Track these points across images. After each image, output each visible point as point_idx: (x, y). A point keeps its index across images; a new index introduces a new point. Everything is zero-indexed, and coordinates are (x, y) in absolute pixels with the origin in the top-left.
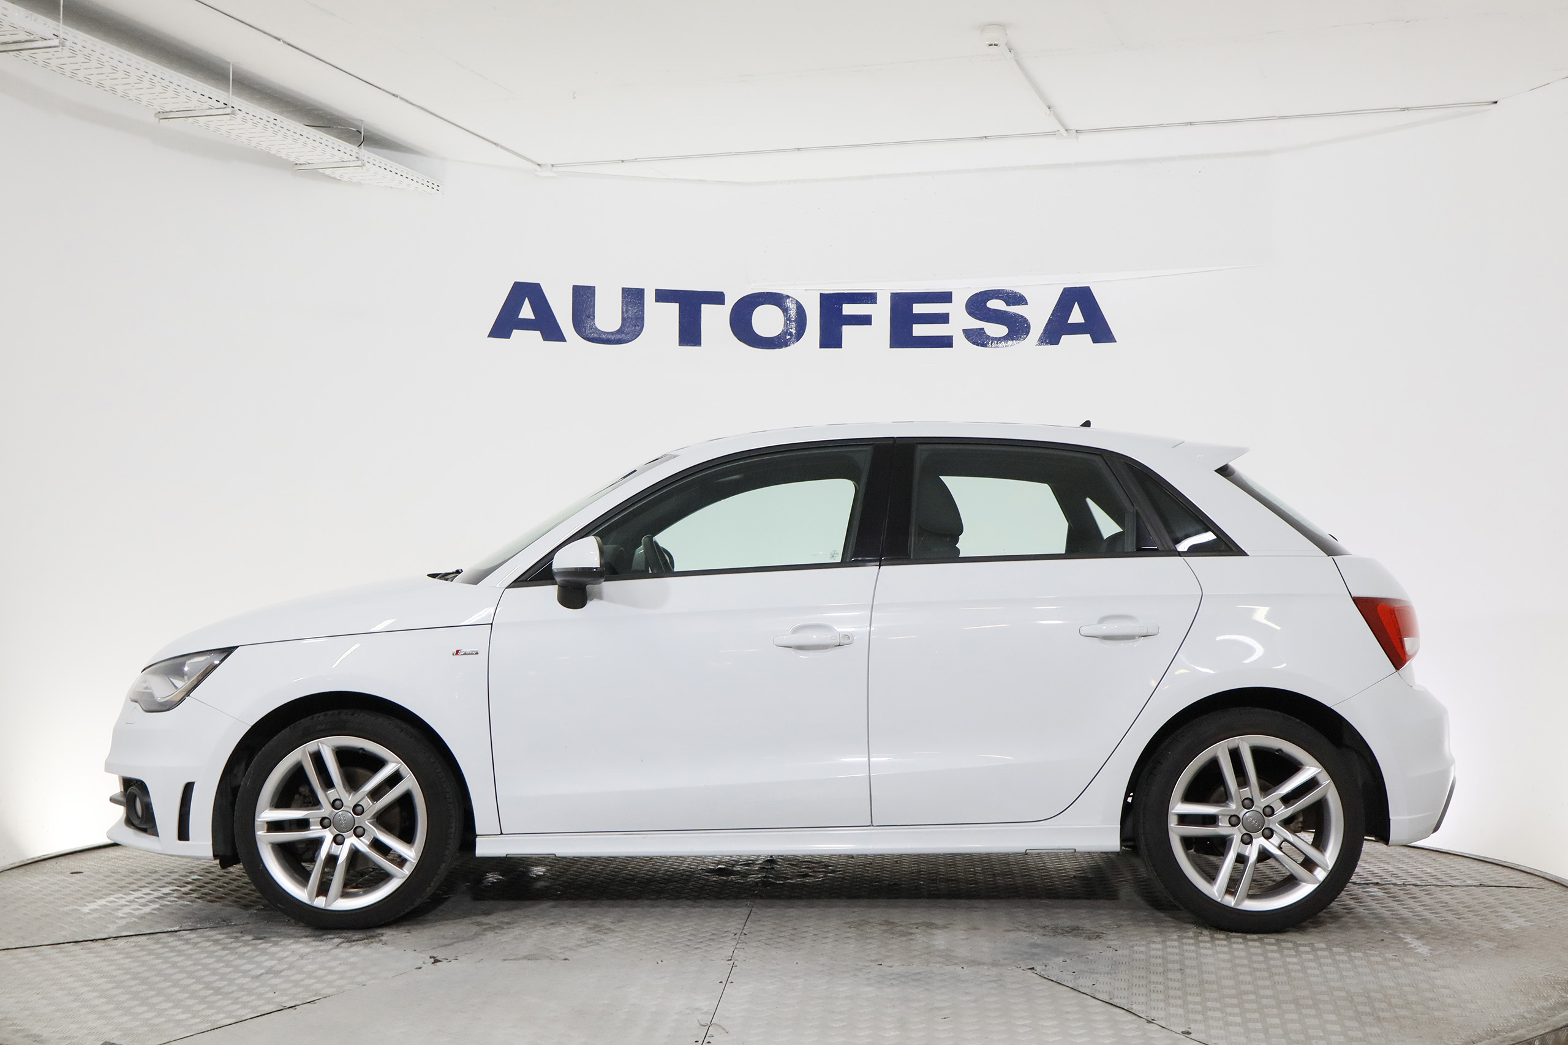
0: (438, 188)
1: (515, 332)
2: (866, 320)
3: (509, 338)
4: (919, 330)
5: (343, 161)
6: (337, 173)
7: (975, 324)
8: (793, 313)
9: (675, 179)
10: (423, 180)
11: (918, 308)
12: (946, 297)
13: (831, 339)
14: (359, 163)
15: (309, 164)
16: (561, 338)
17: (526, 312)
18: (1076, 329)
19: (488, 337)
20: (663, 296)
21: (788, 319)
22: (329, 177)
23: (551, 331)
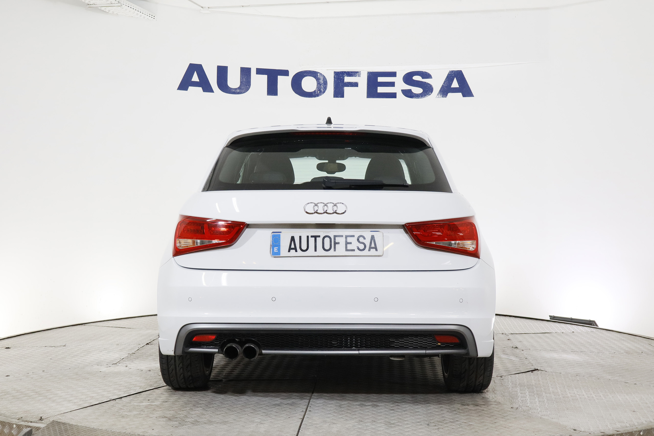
0: (154, 17)
1: (190, 87)
2: (355, 85)
3: (187, 90)
4: (381, 90)
5: (112, 3)
6: (107, 9)
7: (407, 87)
8: (321, 81)
9: (266, 15)
10: (148, 13)
11: (380, 79)
12: (393, 74)
13: (339, 93)
14: (119, 5)
15: (95, 4)
16: (211, 90)
17: (195, 78)
18: (455, 90)
19: (178, 89)
20: (260, 71)
21: (319, 84)
22: (103, 11)
23: (207, 88)
